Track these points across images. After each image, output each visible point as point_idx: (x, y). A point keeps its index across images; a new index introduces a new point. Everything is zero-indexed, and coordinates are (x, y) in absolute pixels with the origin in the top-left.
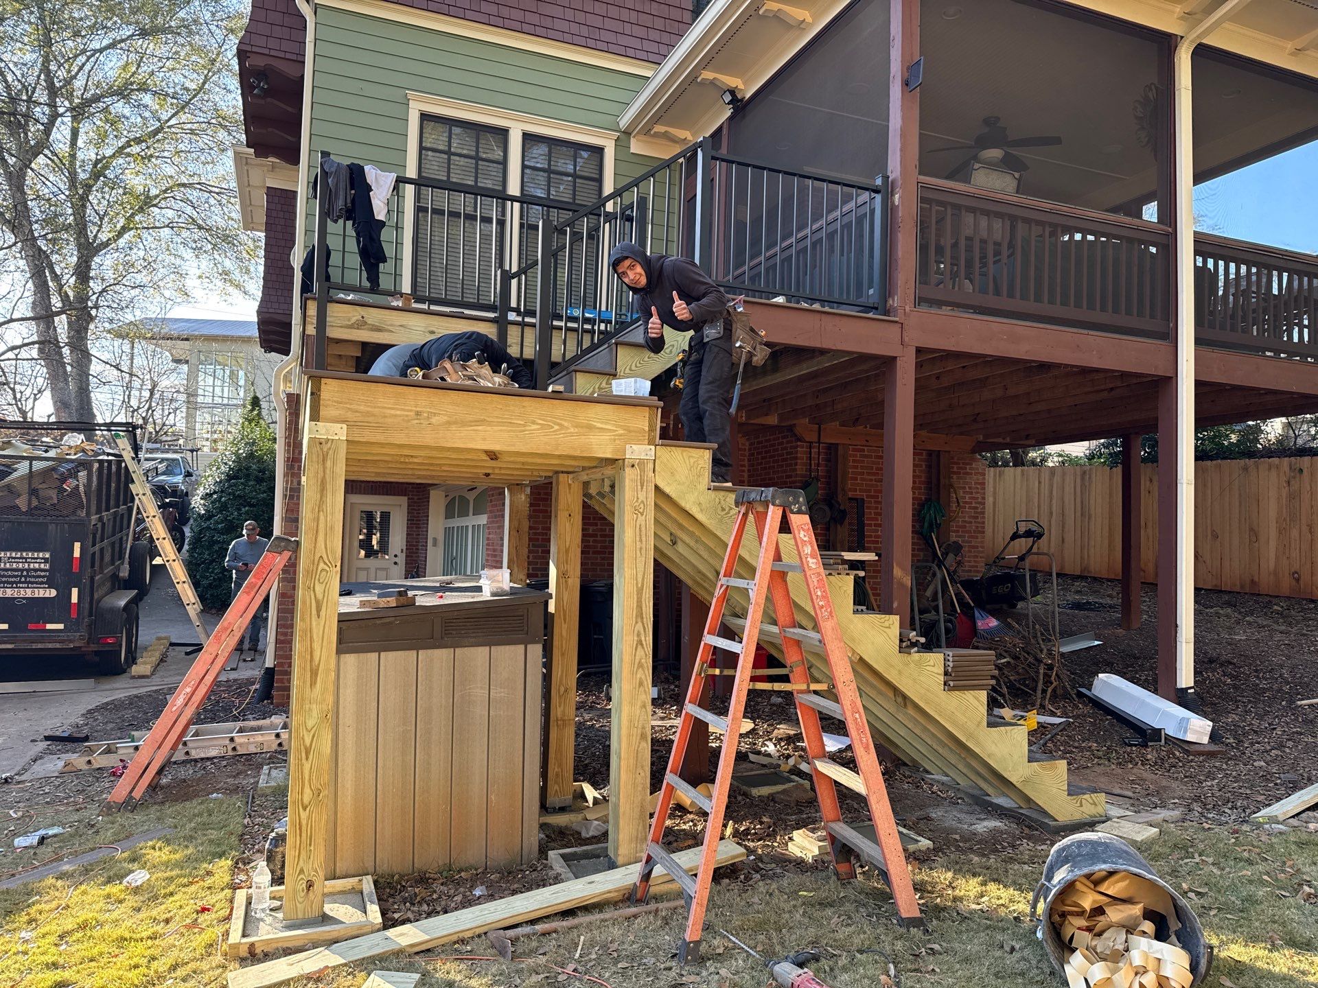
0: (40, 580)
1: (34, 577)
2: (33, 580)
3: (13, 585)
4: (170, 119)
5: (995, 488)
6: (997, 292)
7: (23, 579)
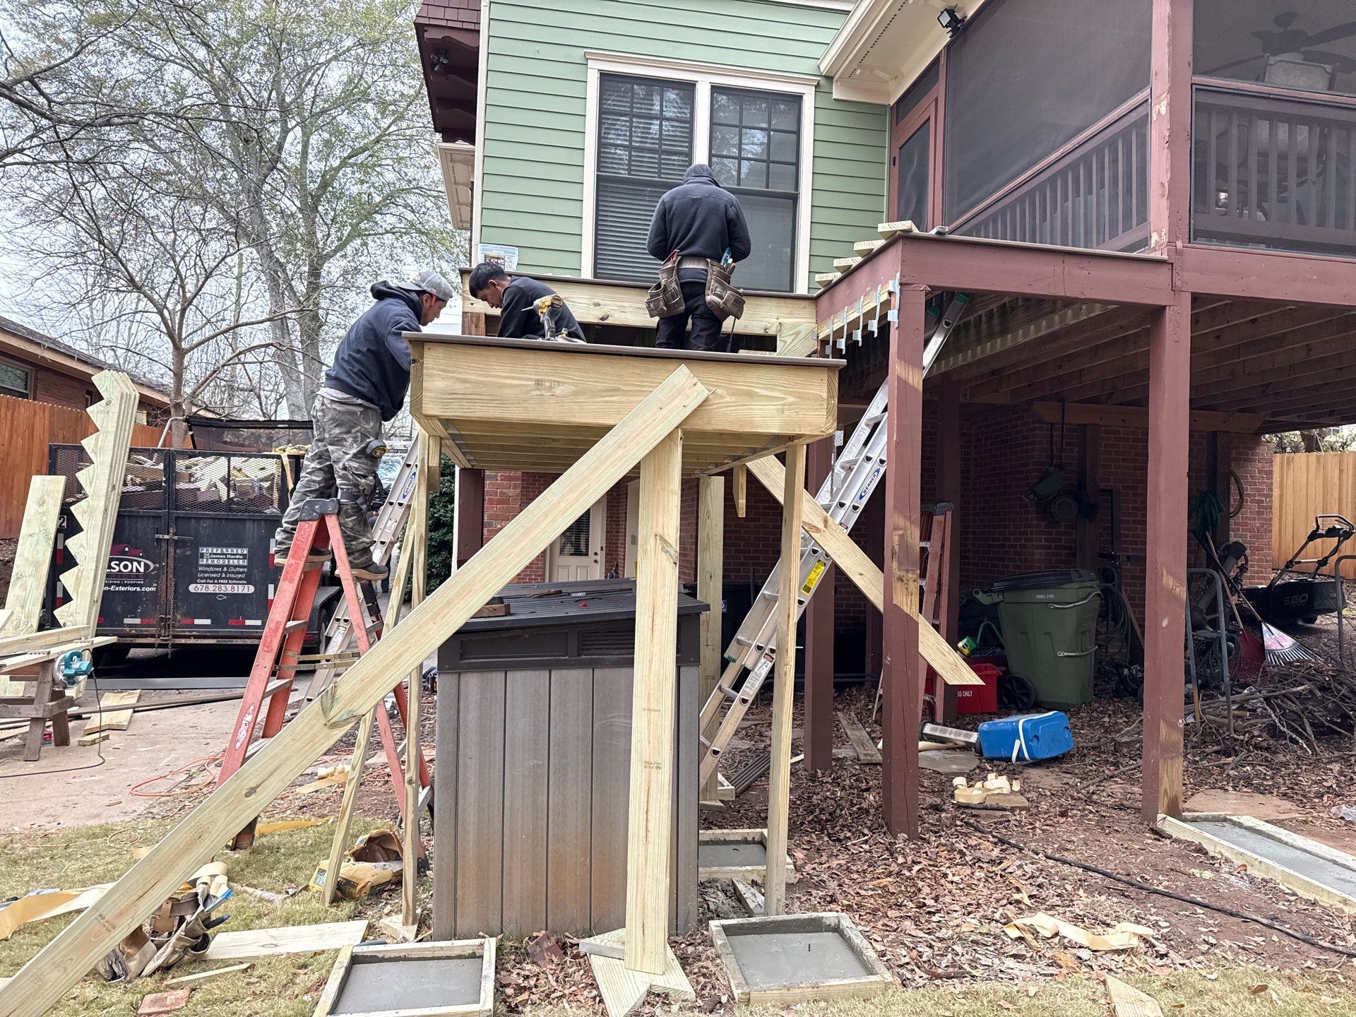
0: (240, 576)
1: (233, 573)
2: (233, 576)
3: (215, 580)
4: (389, 126)
5: (1282, 478)
6: (1302, 220)
7: (224, 575)
